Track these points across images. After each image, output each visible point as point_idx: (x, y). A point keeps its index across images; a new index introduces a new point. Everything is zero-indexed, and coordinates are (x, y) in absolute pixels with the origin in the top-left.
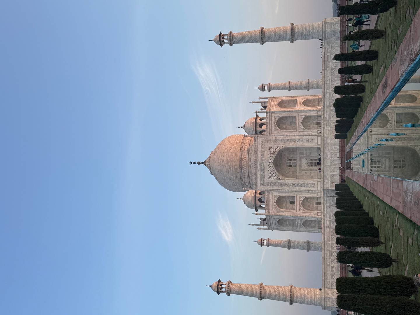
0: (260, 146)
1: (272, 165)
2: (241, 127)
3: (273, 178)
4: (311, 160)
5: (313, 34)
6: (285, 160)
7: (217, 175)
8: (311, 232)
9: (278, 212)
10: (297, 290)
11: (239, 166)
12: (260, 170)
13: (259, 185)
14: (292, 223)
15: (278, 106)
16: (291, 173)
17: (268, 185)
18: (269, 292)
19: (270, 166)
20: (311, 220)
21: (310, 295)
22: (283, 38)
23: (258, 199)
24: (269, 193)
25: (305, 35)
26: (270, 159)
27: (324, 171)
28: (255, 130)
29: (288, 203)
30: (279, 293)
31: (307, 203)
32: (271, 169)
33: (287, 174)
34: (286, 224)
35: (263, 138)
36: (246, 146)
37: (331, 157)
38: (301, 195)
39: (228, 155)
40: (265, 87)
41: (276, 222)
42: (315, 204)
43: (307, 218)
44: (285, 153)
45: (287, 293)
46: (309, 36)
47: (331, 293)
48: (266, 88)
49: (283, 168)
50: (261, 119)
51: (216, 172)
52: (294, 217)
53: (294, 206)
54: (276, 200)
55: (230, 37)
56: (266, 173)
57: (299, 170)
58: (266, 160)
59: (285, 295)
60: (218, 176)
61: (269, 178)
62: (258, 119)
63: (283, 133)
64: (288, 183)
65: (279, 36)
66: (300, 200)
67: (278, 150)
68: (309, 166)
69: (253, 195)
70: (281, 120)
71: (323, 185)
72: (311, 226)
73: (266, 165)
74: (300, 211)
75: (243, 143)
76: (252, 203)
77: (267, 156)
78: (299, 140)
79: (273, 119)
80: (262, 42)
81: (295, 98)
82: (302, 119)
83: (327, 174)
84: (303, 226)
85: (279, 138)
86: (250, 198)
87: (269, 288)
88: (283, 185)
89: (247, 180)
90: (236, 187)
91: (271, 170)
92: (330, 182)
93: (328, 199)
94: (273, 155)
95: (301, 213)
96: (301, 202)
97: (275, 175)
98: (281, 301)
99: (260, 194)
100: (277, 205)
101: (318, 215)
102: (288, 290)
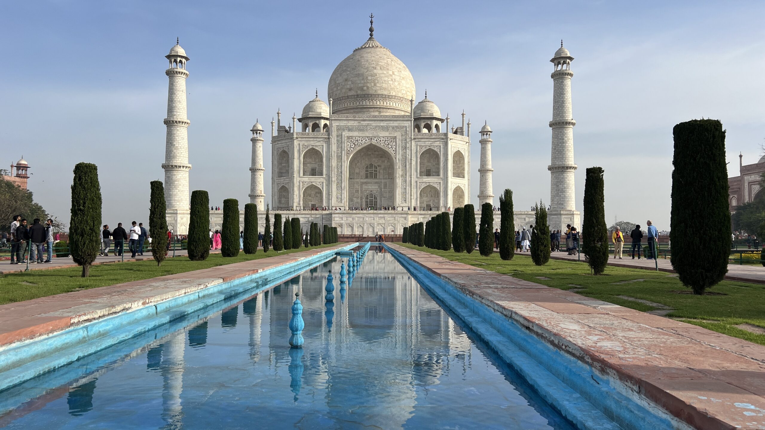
0: (396, 124)
1: (368, 142)
2: (426, 97)
3: (348, 144)
4: (376, 199)
5: (558, 198)
6: (375, 161)
7: (352, 58)
8: (272, 198)
9: (299, 150)
10: (184, 176)
11: (368, 93)
12: (360, 124)
13: (337, 123)
14: (284, 171)
15: (455, 150)
16: (357, 171)
17: (337, 136)
18: (177, 134)
19: (366, 140)
20: (289, 198)
21: (179, 193)
22: (556, 155)
23: (317, 122)
24: (326, 138)
25: (557, 186)
26: (376, 140)
27: (358, 214)
28: (420, 118)
29: (313, 166)
30: (177, 148)
31: (313, 193)
32: (362, 140)
33: (356, 164)
34: (281, 164)
35: (408, 129)
36: (397, 104)
37: (378, 224)
38: (324, 184)
39: (383, 75)
40: (487, 134)
41: (283, 147)
42: (313, 203)
43: (292, 192)
44: (386, 161)
45: (177, 161)
46: (556, 192)
47: (183, 223)
48: (485, 136)
49: (364, 159)
50: (437, 126)
51: (357, 58)
52: (293, 173)
53: (309, 173)
54: (316, 148)
55: (566, 73)
56: (355, 134)
57: (361, 182)
58: (375, 134)
59: (174, 157)
60: (351, 60)
61: (348, 138)
62: (439, 123)
63: (414, 159)
64: (341, 166)
65: (560, 149)
66: (318, 183)
67: (391, 151)
68: (368, 196)
69: (324, 115)
70: (435, 156)
71: (338, 213)
72: (281, 198)
73: (367, 134)
74: (301, 183)
75: (401, 99)
76: (310, 113)
77: (380, 135)
78: (406, 181)
79: (437, 144)
80: (553, 124)
81: (466, 175)
82: (435, 186)
83: (353, 219)
84: (280, 187)
85: (407, 153)
86: (319, 111)
87: (183, 135)
88: (340, 158)
89: (346, 105)
90: (335, 89)
91: (360, 141)
92: (342, 222)
93: (319, 219)
94: (382, 144)
95: (298, 184)
96: (314, 184)
97: (353, 146)
98: (166, 152)
99: (325, 126)
100: (309, 150)
101: (297, 208)
102: (181, 162)
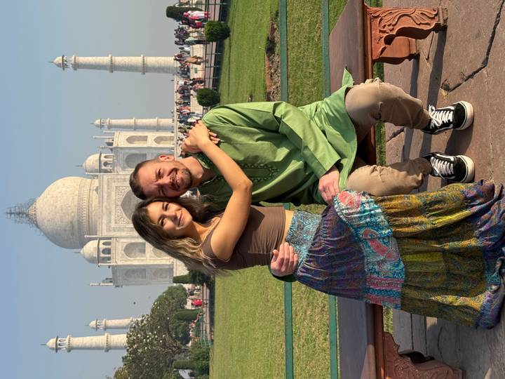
0: (105, 186)
1: (120, 208)
3: (121, 223)
9: (126, 261)
11: (77, 212)
12: (105, 214)
13: (104, 231)
15: (126, 142)
17: (115, 231)
19: (118, 209)
20: (163, 269)
23: (101, 250)
24: (116, 240)
26: (118, 201)
28: (99, 169)
29: (137, 251)
32: (118, 212)
34: (135, 276)
35: (110, 177)
36: (85, 190)
43: (158, 266)
50: (106, 157)
52: (143, 265)
53: (143, 255)
54: (124, 247)
56: (113, 217)
58: (113, 202)
61: (116, 223)
62: (103, 156)
67: (127, 190)
69: (96, 246)
70: (131, 157)
72: (162, 277)
73: (113, 208)
74: (151, 259)
77: (114, 198)
79: (121, 155)
80: (112, 71)
81: (145, 134)
86: (92, 249)
88: (132, 230)
90: (72, 240)
91: (119, 214)
94: (121, 197)
95: (152, 261)
96: (152, 249)
97: (123, 219)
99: (104, 243)
100: (125, 253)
